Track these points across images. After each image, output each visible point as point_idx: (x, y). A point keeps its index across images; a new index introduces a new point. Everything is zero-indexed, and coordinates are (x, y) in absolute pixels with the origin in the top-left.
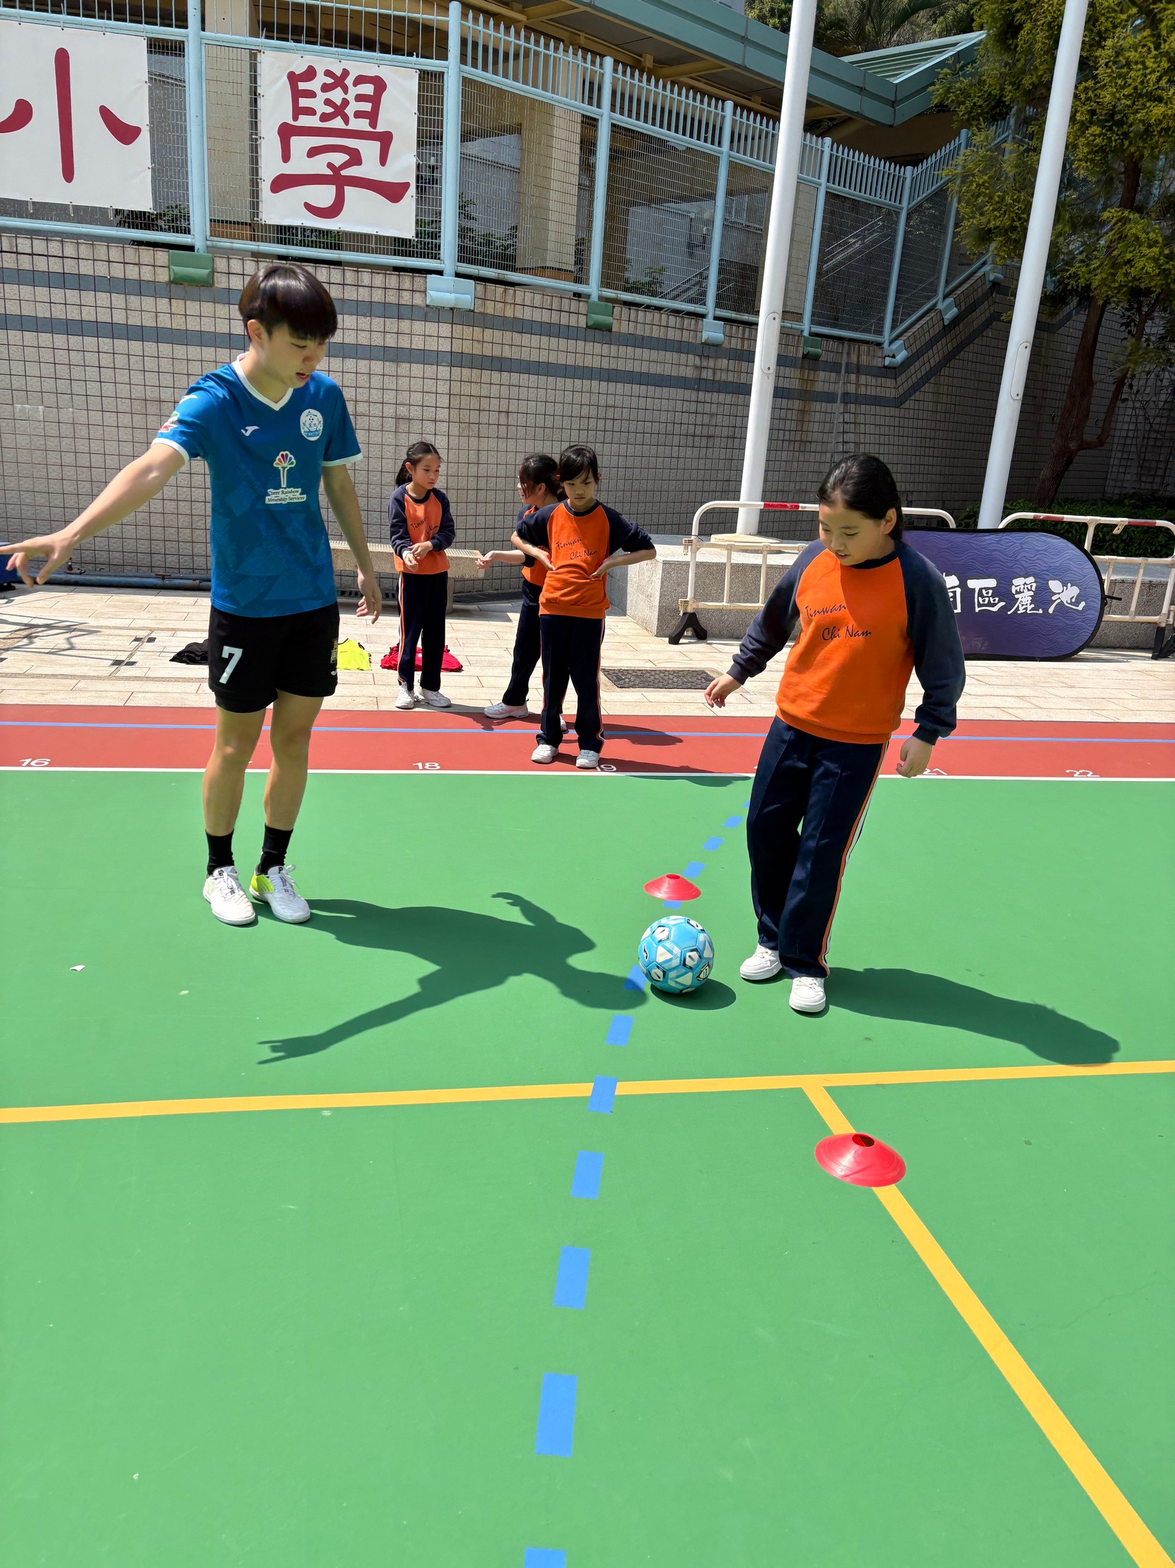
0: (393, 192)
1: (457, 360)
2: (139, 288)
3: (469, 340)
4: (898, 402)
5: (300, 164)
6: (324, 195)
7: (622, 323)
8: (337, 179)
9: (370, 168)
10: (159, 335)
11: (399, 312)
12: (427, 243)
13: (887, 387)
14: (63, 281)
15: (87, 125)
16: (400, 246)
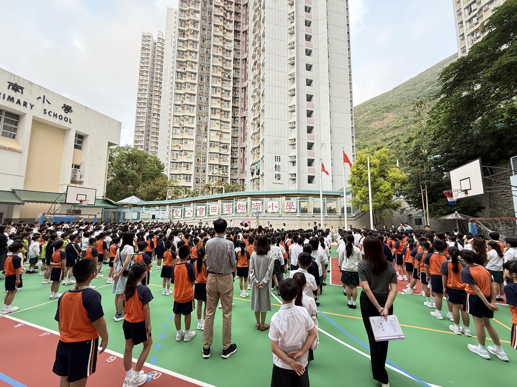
0: (294, 209)
1: (299, 220)
2: (277, 217)
3: (300, 219)
4: (355, 220)
5: (288, 208)
6: (289, 210)
7: (315, 216)
8: (290, 208)
9: (292, 207)
10: (278, 220)
11: (294, 217)
12: (296, 212)
13: (353, 219)
14: (272, 217)
15: (274, 207)
16: (295, 212)
